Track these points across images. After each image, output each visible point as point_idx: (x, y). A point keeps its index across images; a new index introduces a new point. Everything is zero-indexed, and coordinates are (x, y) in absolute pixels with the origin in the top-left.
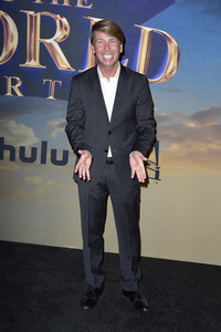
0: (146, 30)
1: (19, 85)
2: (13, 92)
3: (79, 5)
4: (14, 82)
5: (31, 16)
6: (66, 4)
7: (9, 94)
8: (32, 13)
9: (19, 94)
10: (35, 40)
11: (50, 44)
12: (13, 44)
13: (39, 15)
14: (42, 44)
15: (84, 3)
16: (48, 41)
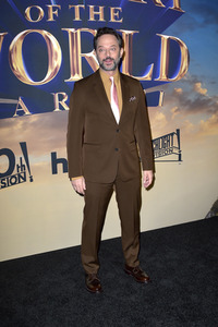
0: (165, 37)
1: (65, 100)
2: (61, 107)
3: (112, 20)
4: (61, 98)
5: (72, 33)
6: (101, 19)
7: (57, 109)
8: (72, 30)
9: (67, 108)
10: (77, 55)
11: (90, 58)
12: (57, 62)
13: (78, 31)
14: (83, 58)
15: (115, 18)
16: (89, 55)
